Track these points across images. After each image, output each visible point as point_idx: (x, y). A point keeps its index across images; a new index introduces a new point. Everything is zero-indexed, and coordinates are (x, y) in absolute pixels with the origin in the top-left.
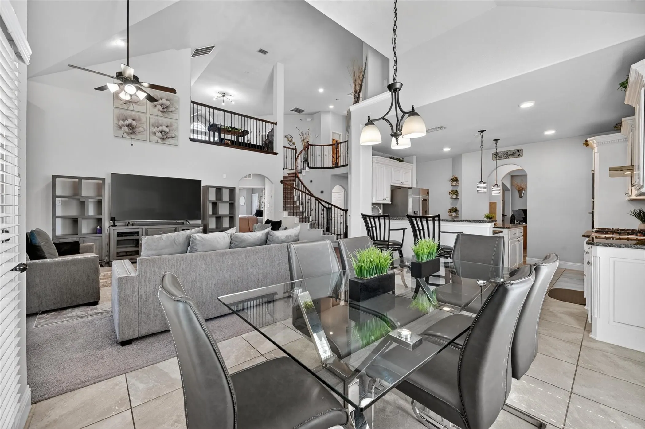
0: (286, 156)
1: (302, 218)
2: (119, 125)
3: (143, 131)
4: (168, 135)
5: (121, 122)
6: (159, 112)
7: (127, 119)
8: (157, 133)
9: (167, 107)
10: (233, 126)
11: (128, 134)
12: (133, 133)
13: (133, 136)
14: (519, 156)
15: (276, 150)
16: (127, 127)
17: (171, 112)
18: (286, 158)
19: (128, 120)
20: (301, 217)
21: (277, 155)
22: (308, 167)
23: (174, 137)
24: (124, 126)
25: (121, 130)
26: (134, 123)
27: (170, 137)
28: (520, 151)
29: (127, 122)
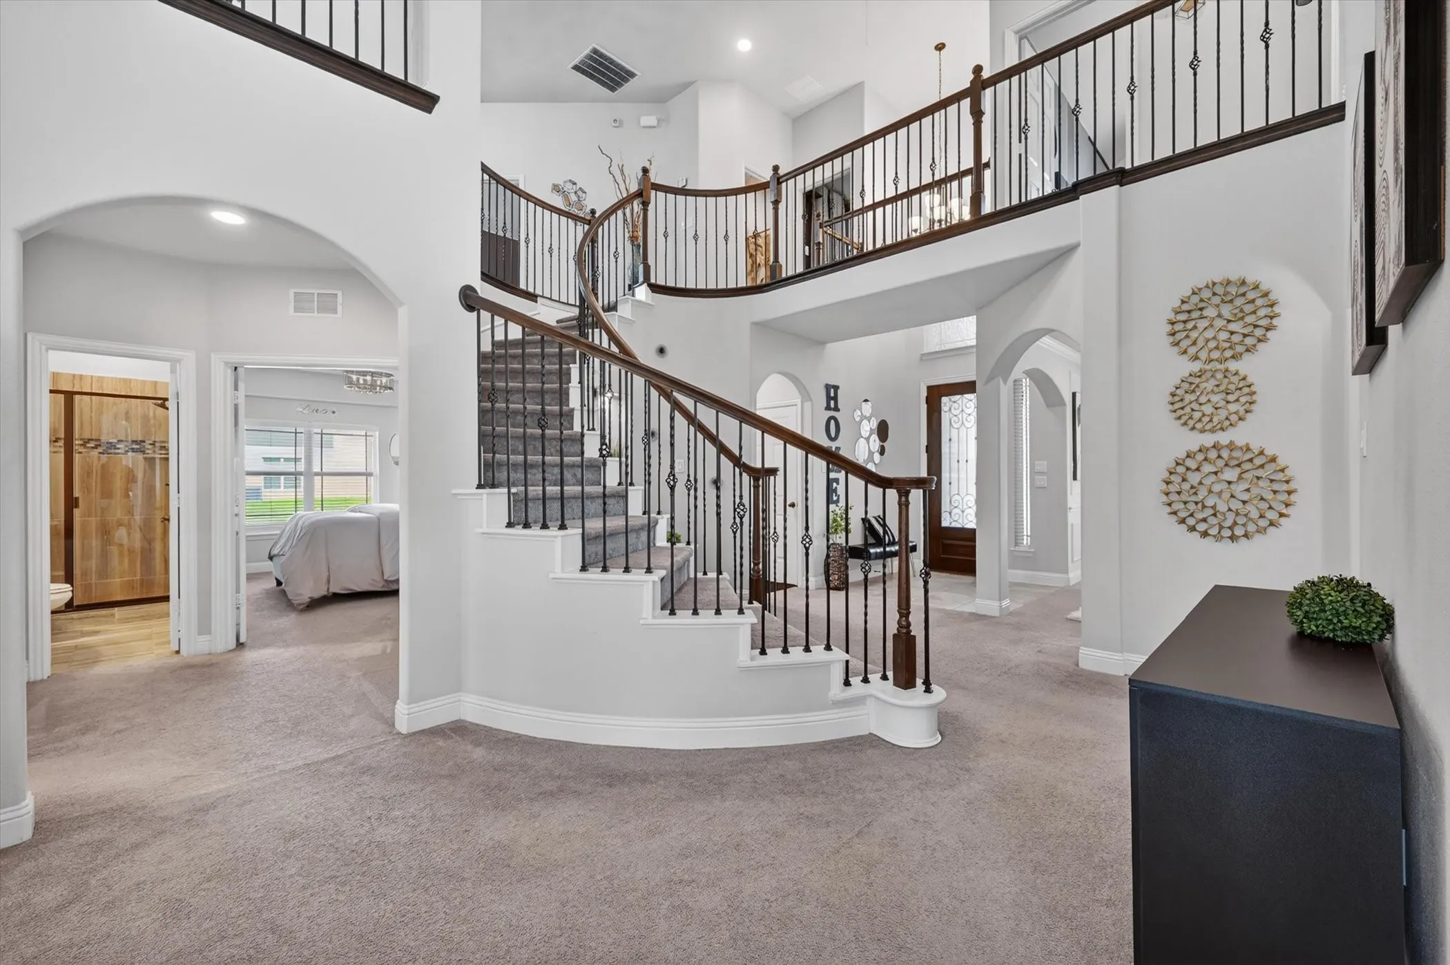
1: (604, 536)
20: (594, 525)
22: (645, 286)
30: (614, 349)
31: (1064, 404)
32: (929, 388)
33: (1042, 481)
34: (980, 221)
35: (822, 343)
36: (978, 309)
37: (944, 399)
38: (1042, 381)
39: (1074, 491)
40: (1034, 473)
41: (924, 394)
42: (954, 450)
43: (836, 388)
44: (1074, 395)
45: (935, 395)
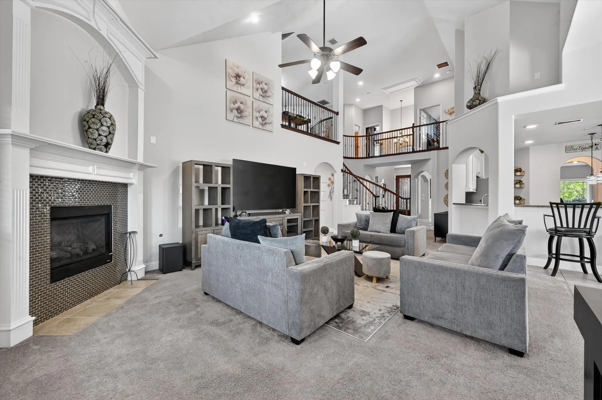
0: (345, 145)
2: (231, 108)
3: (249, 116)
4: (267, 121)
5: (232, 106)
6: (260, 96)
7: (236, 102)
8: (259, 118)
9: (266, 92)
10: (300, 114)
11: (238, 117)
12: (241, 117)
13: (241, 120)
14: (597, 149)
15: (338, 139)
16: (236, 111)
17: (269, 97)
18: (345, 147)
19: (238, 103)
21: (339, 144)
23: (271, 123)
24: (234, 109)
25: (232, 113)
26: (242, 107)
27: (268, 123)
28: (598, 145)
29: (237, 105)
30: (348, 172)
31: (428, 181)
32: (397, 176)
33: (423, 198)
34: (414, 152)
35: (375, 167)
36: (411, 164)
37: (400, 179)
38: (424, 177)
39: (430, 200)
40: (421, 197)
41: (395, 178)
42: (402, 191)
43: (377, 177)
44: (430, 179)
45: (398, 178)
